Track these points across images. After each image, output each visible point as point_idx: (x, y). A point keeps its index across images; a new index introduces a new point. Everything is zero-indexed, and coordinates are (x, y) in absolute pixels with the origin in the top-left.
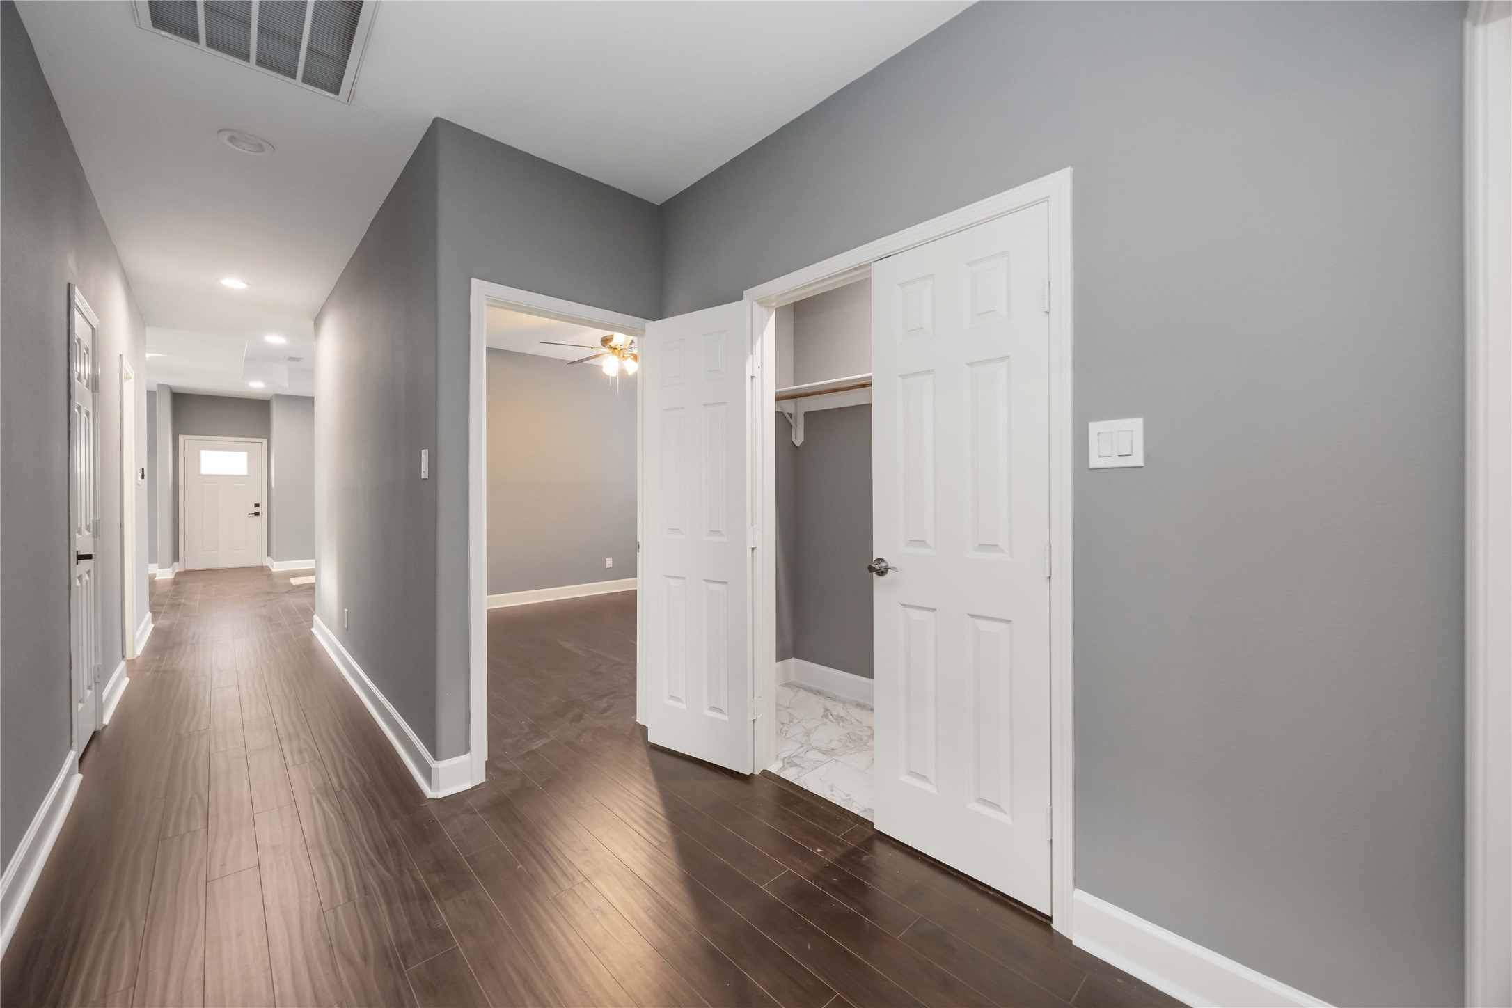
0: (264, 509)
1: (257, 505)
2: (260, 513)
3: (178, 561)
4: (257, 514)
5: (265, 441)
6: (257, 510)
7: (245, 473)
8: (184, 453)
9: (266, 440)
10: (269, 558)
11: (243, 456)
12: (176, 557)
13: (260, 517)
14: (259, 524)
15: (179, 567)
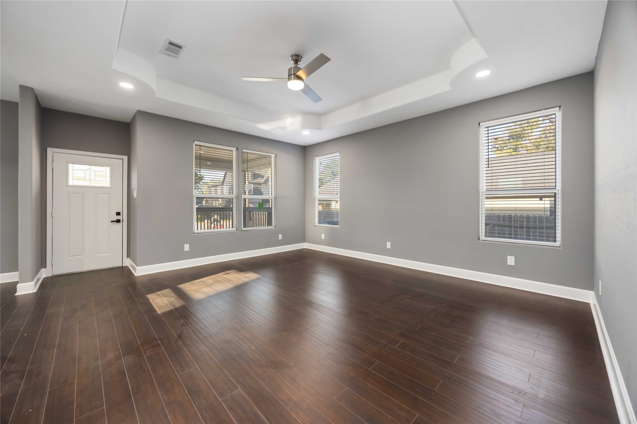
0: (124, 217)
1: (118, 214)
2: (121, 221)
3: (46, 267)
4: (118, 221)
5: (125, 158)
6: (119, 217)
7: (108, 185)
8: (52, 165)
9: (127, 157)
10: (128, 259)
11: (107, 170)
12: (42, 262)
13: (121, 224)
14: (120, 230)
15: (44, 273)
